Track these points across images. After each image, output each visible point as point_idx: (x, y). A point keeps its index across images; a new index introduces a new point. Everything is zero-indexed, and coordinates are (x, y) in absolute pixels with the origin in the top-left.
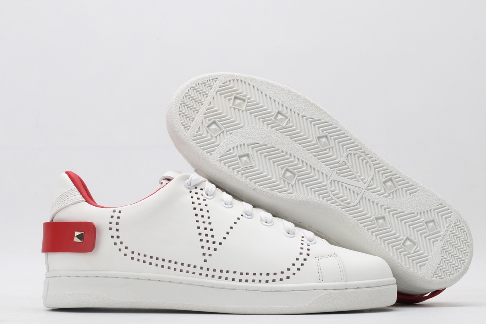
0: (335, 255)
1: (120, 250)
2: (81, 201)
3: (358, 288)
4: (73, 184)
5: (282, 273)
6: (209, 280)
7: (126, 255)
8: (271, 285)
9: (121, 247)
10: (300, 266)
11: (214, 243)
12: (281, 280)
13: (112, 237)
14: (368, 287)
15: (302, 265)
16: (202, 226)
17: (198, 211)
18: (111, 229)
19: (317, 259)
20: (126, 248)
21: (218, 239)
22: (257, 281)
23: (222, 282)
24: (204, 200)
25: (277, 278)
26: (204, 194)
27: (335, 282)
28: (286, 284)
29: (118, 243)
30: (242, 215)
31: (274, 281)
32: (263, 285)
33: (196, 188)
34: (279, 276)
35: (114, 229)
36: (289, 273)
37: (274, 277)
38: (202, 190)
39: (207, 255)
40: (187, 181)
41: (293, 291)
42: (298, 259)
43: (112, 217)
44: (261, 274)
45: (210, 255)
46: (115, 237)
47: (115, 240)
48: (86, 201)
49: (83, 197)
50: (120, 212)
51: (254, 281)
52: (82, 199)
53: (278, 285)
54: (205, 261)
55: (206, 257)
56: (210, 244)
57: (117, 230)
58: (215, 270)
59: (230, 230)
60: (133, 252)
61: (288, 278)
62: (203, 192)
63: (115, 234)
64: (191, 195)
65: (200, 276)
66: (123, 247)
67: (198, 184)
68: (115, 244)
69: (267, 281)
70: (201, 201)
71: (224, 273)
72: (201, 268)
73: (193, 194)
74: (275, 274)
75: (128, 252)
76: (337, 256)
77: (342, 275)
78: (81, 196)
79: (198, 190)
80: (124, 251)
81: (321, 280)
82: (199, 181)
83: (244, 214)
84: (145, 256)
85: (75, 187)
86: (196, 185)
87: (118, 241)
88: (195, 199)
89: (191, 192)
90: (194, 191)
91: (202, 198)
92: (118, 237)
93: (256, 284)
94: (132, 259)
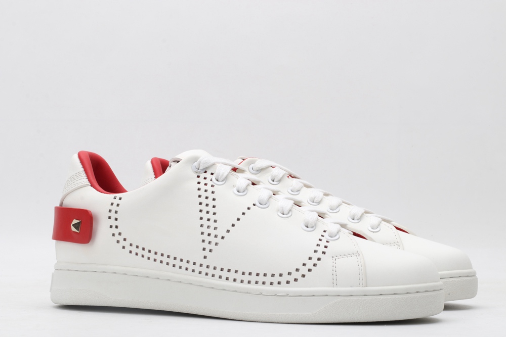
0: (357, 255)
1: (118, 242)
2: (86, 185)
3: (381, 295)
4: (81, 166)
5: (289, 274)
6: (209, 279)
7: (124, 247)
8: (276, 288)
9: (120, 238)
10: (311, 267)
11: (216, 236)
12: (288, 282)
13: (111, 227)
14: (394, 294)
15: (315, 265)
16: (206, 216)
17: (203, 200)
18: (110, 218)
19: (334, 258)
20: (125, 240)
21: (221, 232)
22: (260, 283)
23: (223, 282)
24: (212, 186)
25: (283, 280)
26: (214, 180)
27: (351, 287)
28: (293, 288)
29: (117, 234)
30: (254, 205)
31: (279, 283)
32: (267, 287)
33: (206, 172)
34: (286, 277)
35: (113, 218)
36: (298, 275)
37: (280, 279)
38: (212, 174)
39: (207, 250)
40: (196, 164)
41: (301, 296)
42: (310, 258)
43: (112, 204)
44: (265, 275)
45: (211, 251)
46: (114, 227)
47: (114, 230)
48: (91, 186)
49: (89, 181)
50: (120, 199)
51: (257, 282)
52: (88, 183)
53: (284, 288)
54: (205, 257)
55: (207, 253)
56: (212, 238)
57: (116, 219)
58: (215, 268)
59: (236, 222)
60: (131, 245)
61: (296, 280)
62: (213, 177)
63: (114, 223)
64: (199, 180)
65: (200, 275)
66: (121, 238)
67: (208, 168)
68: (113, 235)
69: (272, 284)
70: (208, 187)
71: (225, 272)
72: (201, 265)
73: (201, 179)
74: (281, 275)
75: (127, 244)
76: (359, 255)
77: (361, 279)
78: (87, 180)
79: (208, 175)
80: (122, 243)
81: (335, 283)
82: (210, 164)
83: (257, 204)
84: (143, 249)
85: (82, 169)
86: (206, 168)
87: (116, 231)
88: (202, 186)
89: (198, 177)
90: (203, 175)
91: (210, 183)
92: (117, 227)
93: (260, 287)
94: (131, 252)
